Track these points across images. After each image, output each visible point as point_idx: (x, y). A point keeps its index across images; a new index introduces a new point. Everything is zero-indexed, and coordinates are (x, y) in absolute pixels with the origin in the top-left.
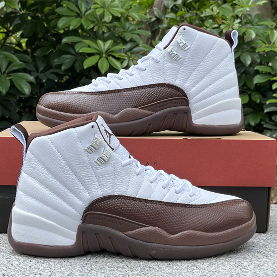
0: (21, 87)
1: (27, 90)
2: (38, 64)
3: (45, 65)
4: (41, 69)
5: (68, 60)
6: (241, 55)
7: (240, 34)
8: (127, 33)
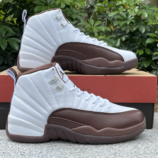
1: (17, 48)
6: (139, 27)
7: (139, 15)
8: (74, 15)
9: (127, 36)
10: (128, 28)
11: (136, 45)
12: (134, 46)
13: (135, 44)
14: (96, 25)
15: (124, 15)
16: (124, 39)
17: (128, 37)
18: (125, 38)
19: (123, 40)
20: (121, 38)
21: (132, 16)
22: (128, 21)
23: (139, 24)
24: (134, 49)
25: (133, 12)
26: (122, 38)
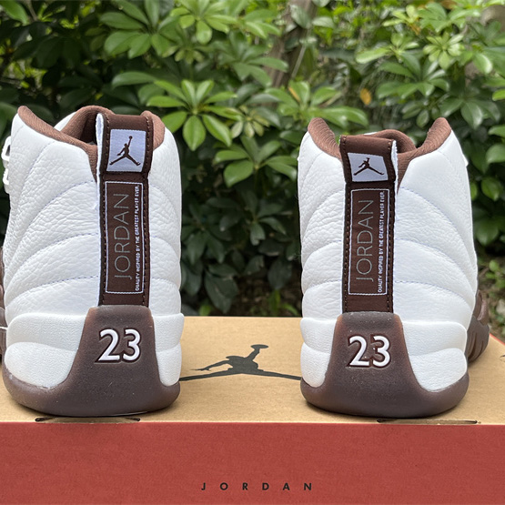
6: (463, 105)
7: (462, 64)
8: (240, 64)
10: (423, 108)
14: (317, 101)
15: (413, 59)
21: (439, 68)
22: (425, 84)
23: (462, 95)
25: (445, 53)
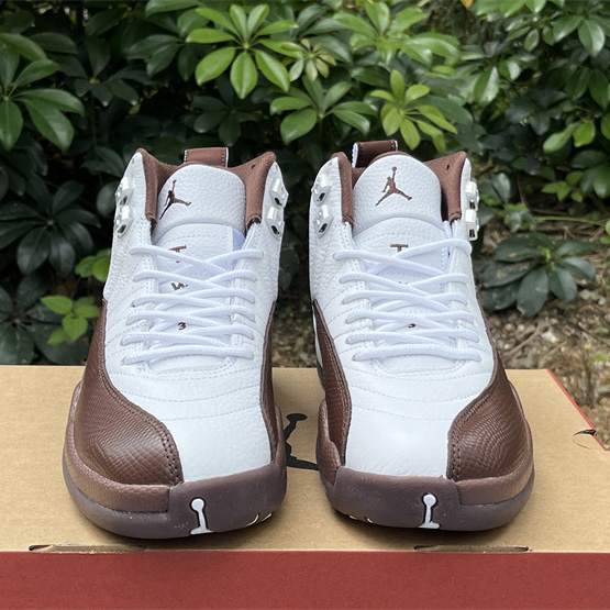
0: (49, 128)
1: (62, 134)
2: (92, 58)
3: (108, 58)
4: (99, 68)
5: (164, 48)
9: (526, 59)
10: (532, 26)
11: (562, 101)
12: (554, 105)
13: (562, 95)
16: (514, 70)
17: (533, 62)
18: (521, 64)
19: (509, 75)
20: (501, 64)
23: (580, 10)
24: (557, 117)
26: (507, 69)
